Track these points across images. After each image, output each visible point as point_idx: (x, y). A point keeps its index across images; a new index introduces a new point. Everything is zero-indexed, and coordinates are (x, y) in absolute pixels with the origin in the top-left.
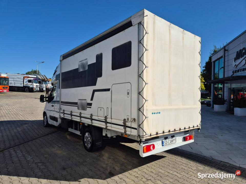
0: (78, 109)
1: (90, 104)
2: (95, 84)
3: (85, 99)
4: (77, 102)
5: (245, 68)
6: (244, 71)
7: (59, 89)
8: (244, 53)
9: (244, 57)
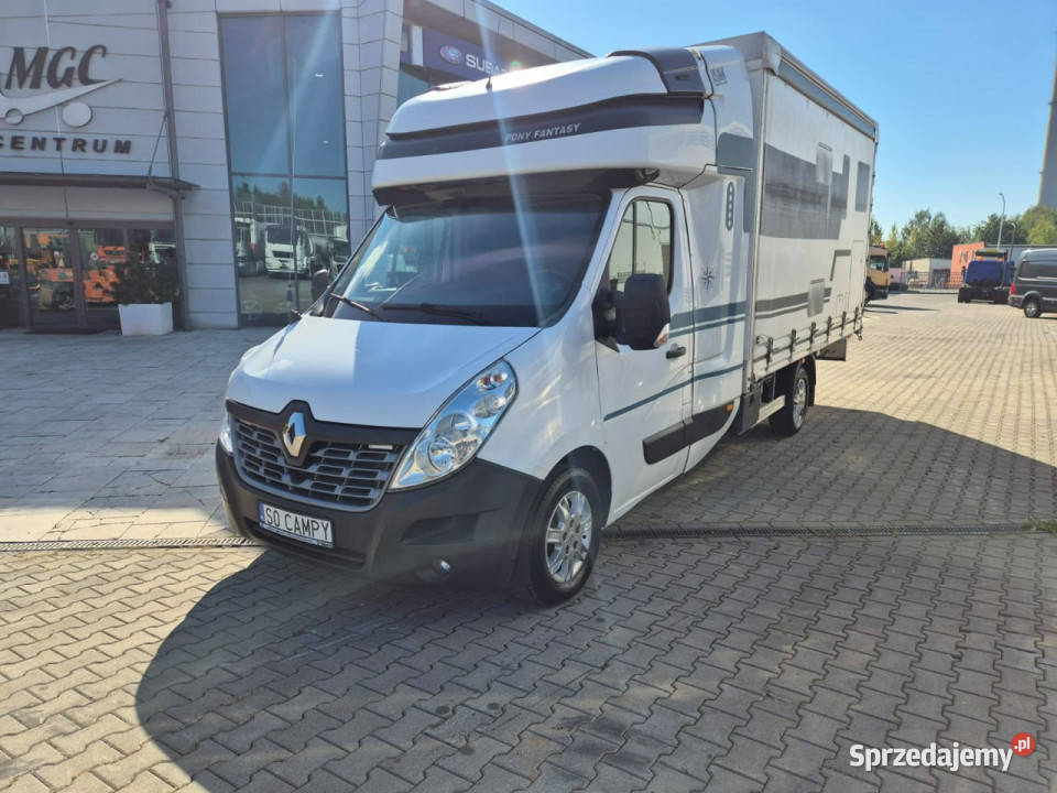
0: (809, 314)
1: (828, 292)
2: (836, 235)
3: (823, 277)
4: (807, 291)
5: (90, 139)
6: (79, 154)
7: (747, 234)
8: (69, 71)
9: (79, 89)
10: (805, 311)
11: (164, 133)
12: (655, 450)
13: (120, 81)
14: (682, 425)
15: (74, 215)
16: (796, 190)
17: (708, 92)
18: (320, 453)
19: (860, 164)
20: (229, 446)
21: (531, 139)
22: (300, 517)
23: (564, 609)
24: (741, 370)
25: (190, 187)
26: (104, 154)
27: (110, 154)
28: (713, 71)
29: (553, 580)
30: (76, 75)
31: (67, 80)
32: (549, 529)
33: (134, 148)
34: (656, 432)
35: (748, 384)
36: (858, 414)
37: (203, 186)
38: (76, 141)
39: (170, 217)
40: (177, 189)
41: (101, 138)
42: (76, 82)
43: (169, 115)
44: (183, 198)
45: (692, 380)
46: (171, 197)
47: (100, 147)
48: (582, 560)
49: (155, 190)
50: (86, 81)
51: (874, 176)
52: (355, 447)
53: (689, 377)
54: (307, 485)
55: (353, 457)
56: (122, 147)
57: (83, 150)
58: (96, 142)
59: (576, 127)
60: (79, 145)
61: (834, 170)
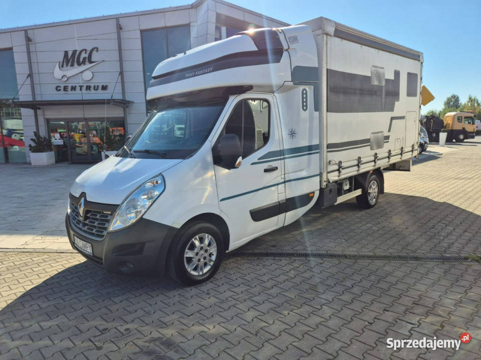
0: (372, 149)
1: (387, 138)
2: (392, 110)
3: (381, 130)
4: (369, 138)
5: (92, 86)
6: (88, 91)
7: (317, 113)
8: (85, 58)
9: (88, 65)
10: (369, 147)
11: (120, 80)
12: (258, 215)
13: (103, 61)
14: (278, 203)
15: (86, 116)
16: (355, 89)
17: (285, 47)
18: (89, 215)
19: (409, 74)
20: (69, 213)
21: (195, 76)
22: (83, 242)
23: (196, 288)
24: (319, 177)
25: (129, 102)
26: (98, 91)
27: (100, 91)
28: (289, 38)
29: (191, 274)
30: (87, 60)
31: (84, 62)
32: (187, 250)
33: (109, 88)
34: (259, 206)
35: (325, 184)
36: (413, 198)
37: (135, 102)
38: (87, 86)
39: (122, 115)
40: (124, 104)
41: (96, 85)
42: (87, 63)
43: (121, 73)
44: (127, 107)
45: (284, 182)
46: (122, 107)
47: (96, 88)
48: (211, 265)
49: (113, 104)
50: (91, 62)
51: (421, 79)
52: (99, 213)
53: (283, 180)
54: (86, 228)
55: (98, 217)
56: (104, 88)
57: (90, 90)
58: (95, 86)
59: (211, 69)
60: (88, 88)
61: (387, 77)
